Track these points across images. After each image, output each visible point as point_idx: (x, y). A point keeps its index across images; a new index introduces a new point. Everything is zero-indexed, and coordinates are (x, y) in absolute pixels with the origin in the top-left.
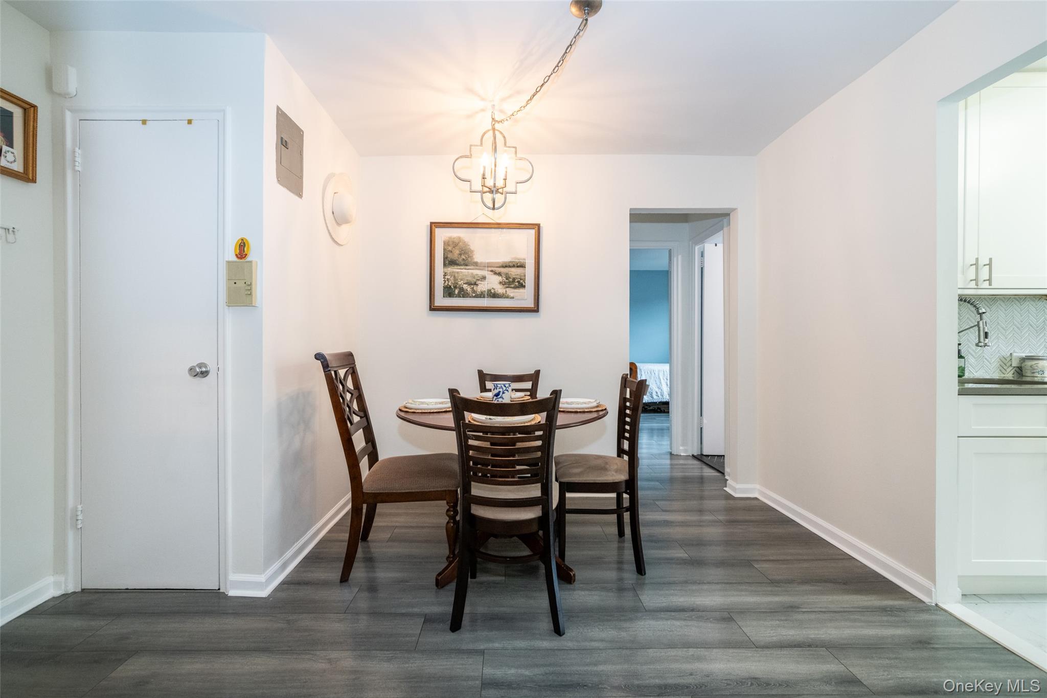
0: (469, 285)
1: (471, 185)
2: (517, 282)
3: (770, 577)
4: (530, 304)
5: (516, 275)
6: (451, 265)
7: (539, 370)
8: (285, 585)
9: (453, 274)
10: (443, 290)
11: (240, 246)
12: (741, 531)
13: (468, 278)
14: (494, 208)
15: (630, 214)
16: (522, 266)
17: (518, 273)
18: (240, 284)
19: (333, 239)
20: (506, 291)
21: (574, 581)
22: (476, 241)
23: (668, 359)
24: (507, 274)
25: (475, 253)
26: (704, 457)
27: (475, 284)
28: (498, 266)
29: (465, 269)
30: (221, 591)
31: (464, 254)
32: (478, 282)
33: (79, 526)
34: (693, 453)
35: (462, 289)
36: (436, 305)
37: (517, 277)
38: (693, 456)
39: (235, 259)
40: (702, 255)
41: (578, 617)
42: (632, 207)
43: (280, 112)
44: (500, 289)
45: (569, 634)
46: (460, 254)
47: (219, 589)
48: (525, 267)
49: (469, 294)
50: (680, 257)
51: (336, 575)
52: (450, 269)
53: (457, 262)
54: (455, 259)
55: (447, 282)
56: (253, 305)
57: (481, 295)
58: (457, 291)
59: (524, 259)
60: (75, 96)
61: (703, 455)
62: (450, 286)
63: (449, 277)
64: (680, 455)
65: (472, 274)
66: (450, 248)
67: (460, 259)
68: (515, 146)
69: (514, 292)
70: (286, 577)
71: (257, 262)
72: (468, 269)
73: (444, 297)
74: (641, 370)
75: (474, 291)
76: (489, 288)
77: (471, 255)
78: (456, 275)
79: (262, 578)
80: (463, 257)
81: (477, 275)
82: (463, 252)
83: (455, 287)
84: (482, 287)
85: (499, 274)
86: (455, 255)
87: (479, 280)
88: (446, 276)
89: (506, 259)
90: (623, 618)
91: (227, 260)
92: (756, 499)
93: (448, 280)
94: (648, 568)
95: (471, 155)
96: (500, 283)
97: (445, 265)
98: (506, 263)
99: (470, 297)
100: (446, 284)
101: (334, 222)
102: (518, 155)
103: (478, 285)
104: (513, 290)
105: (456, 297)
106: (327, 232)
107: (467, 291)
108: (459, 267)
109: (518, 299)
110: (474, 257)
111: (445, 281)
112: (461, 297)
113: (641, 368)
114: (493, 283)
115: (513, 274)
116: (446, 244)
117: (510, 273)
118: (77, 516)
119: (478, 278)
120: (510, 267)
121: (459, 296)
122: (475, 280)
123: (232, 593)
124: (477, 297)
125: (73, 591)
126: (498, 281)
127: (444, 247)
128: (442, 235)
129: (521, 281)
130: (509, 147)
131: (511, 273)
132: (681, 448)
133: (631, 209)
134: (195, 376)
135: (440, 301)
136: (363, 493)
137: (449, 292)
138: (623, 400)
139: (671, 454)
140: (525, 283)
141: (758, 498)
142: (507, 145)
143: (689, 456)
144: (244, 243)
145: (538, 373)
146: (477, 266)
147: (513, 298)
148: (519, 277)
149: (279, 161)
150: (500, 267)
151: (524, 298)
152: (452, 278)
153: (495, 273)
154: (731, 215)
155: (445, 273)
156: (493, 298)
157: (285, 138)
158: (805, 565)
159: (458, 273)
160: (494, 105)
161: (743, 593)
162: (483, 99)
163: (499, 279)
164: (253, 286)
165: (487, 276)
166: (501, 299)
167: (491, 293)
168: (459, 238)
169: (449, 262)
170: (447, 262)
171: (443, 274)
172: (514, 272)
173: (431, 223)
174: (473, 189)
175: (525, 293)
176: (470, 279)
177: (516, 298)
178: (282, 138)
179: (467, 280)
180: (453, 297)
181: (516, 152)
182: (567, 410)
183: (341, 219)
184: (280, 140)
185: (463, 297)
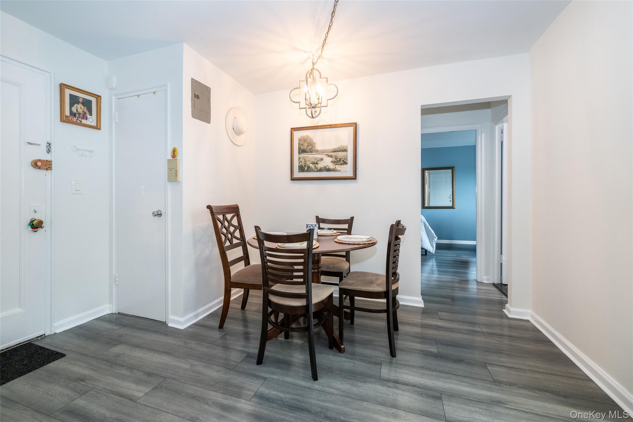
0: (313, 164)
1: (300, 105)
2: (342, 161)
3: (495, 378)
4: (351, 174)
5: (341, 156)
6: (303, 153)
7: (353, 217)
8: (194, 326)
9: (304, 158)
10: (299, 167)
11: (173, 151)
12: (496, 342)
13: (312, 160)
14: (313, 117)
15: (421, 109)
16: (345, 150)
17: (343, 155)
18: (173, 170)
19: (233, 143)
20: (335, 167)
21: (344, 352)
22: (317, 137)
24: (336, 156)
25: (316, 144)
26: (503, 285)
27: (317, 163)
28: (330, 151)
29: (311, 155)
30: (166, 323)
31: (310, 145)
32: (318, 162)
33: (117, 284)
34: (494, 282)
35: (309, 167)
36: (294, 177)
37: (342, 157)
38: (494, 284)
39: (172, 158)
40: (502, 132)
41: (333, 373)
42: (422, 105)
43: (193, 81)
44: (332, 166)
45: (320, 381)
46: (308, 146)
47: (166, 322)
48: (347, 151)
49: (313, 170)
50: (483, 135)
51: (217, 324)
52: (302, 155)
53: (306, 150)
54: (305, 149)
55: (300, 163)
56: (178, 181)
57: (321, 170)
58: (306, 168)
59: (347, 146)
60: (116, 88)
61: (502, 284)
62: (302, 165)
63: (302, 160)
64: (483, 283)
65: (315, 157)
66: (302, 143)
67: (308, 149)
68: (326, 77)
69: (340, 167)
70: (197, 322)
71: (180, 159)
72: (312, 155)
73: (299, 172)
75: (316, 168)
76: (325, 166)
77: (314, 146)
78: (306, 159)
79: (182, 320)
80: (310, 147)
81: (318, 158)
82: (309, 144)
83: (305, 166)
84: (321, 165)
85: (331, 156)
86: (305, 147)
87: (319, 161)
88: (300, 159)
89: (335, 146)
90: (361, 380)
91: (168, 159)
92: (528, 321)
93: (301, 161)
94: (398, 353)
95: (300, 87)
96: (332, 162)
97: (299, 153)
98: (335, 149)
99: (314, 172)
100: (300, 164)
101: (235, 134)
102: (328, 83)
103: (318, 164)
104: (339, 166)
105: (306, 172)
106: (229, 140)
107: (312, 168)
108: (307, 154)
109: (343, 172)
110: (316, 147)
111: (299, 162)
112: (308, 172)
114: (327, 162)
115: (339, 156)
116: (300, 140)
117: (337, 155)
118: (116, 279)
119: (319, 160)
120: (338, 151)
121: (307, 171)
122: (316, 161)
123: (170, 325)
124: (318, 172)
125: (115, 312)
126: (331, 161)
127: (299, 142)
128: (298, 135)
129: (345, 160)
130: (323, 78)
131: (339, 155)
132: (484, 277)
133: (422, 106)
134: (155, 216)
135: (297, 174)
136: (231, 282)
137: (302, 169)
139: (476, 281)
140: (347, 161)
141: (530, 320)
142: (322, 77)
143: (491, 284)
144: (175, 150)
145: (352, 219)
146: (318, 152)
147: (340, 171)
148: (344, 158)
149: (194, 106)
150: (331, 152)
151: (347, 170)
152: (304, 160)
153: (329, 156)
154: (508, 101)
155: (300, 158)
156: (328, 171)
157: (197, 94)
158: (537, 376)
159: (306, 157)
160: (313, 54)
161: (463, 384)
162: (306, 52)
163: (331, 159)
164: (178, 171)
165: (324, 158)
166: (332, 172)
167: (327, 168)
168: (307, 136)
169: (302, 151)
170: (300, 151)
171: (298, 158)
172: (340, 155)
173: (292, 129)
174: (301, 107)
175: (347, 167)
176: (313, 160)
177: (342, 171)
178: (195, 94)
179: (312, 161)
180: (304, 172)
181: (327, 81)
182: (345, 242)
183: (238, 132)
184: (194, 95)
185: (310, 172)
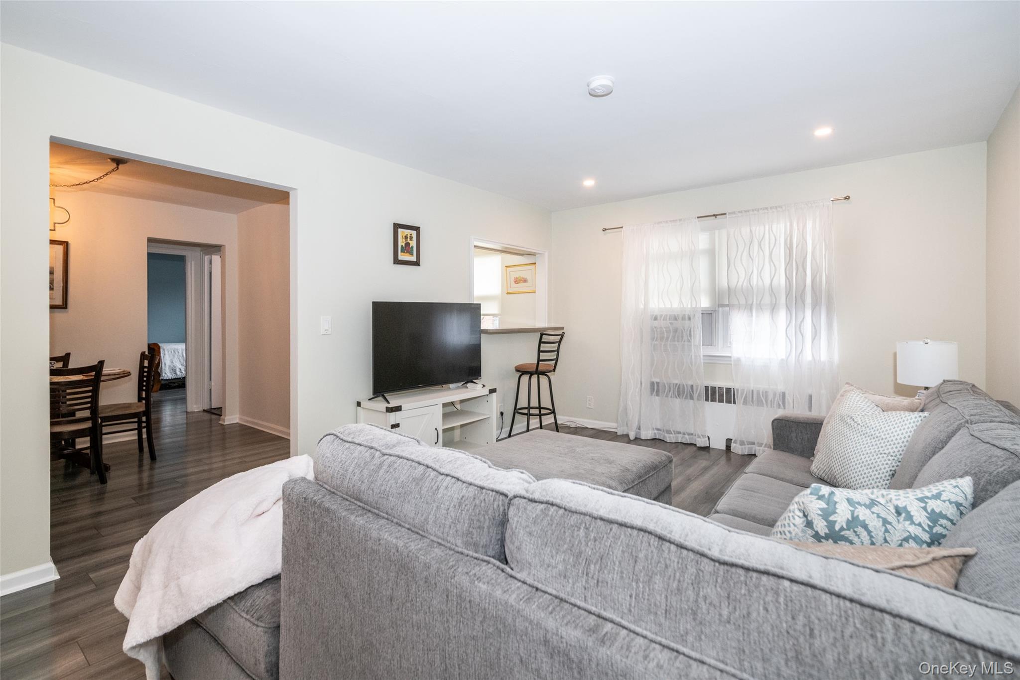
4: (59, 302)
7: (70, 353)
21: (109, 470)
23: (184, 340)
26: (213, 410)
38: (204, 410)
40: (211, 263)
48: (53, 274)
50: (193, 263)
59: (53, 268)
61: (212, 408)
64: (194, 412)
74: (164, 349)
92: (237, 423)
113: (165, 347)
132: (195, 406)
138: (142, 367)
139: (187, 412)
140: (53, 286)
141: (239, 422)
143: (201, 411)
145: (68, 355)
151: (53, 297)
154: (222, 247)
